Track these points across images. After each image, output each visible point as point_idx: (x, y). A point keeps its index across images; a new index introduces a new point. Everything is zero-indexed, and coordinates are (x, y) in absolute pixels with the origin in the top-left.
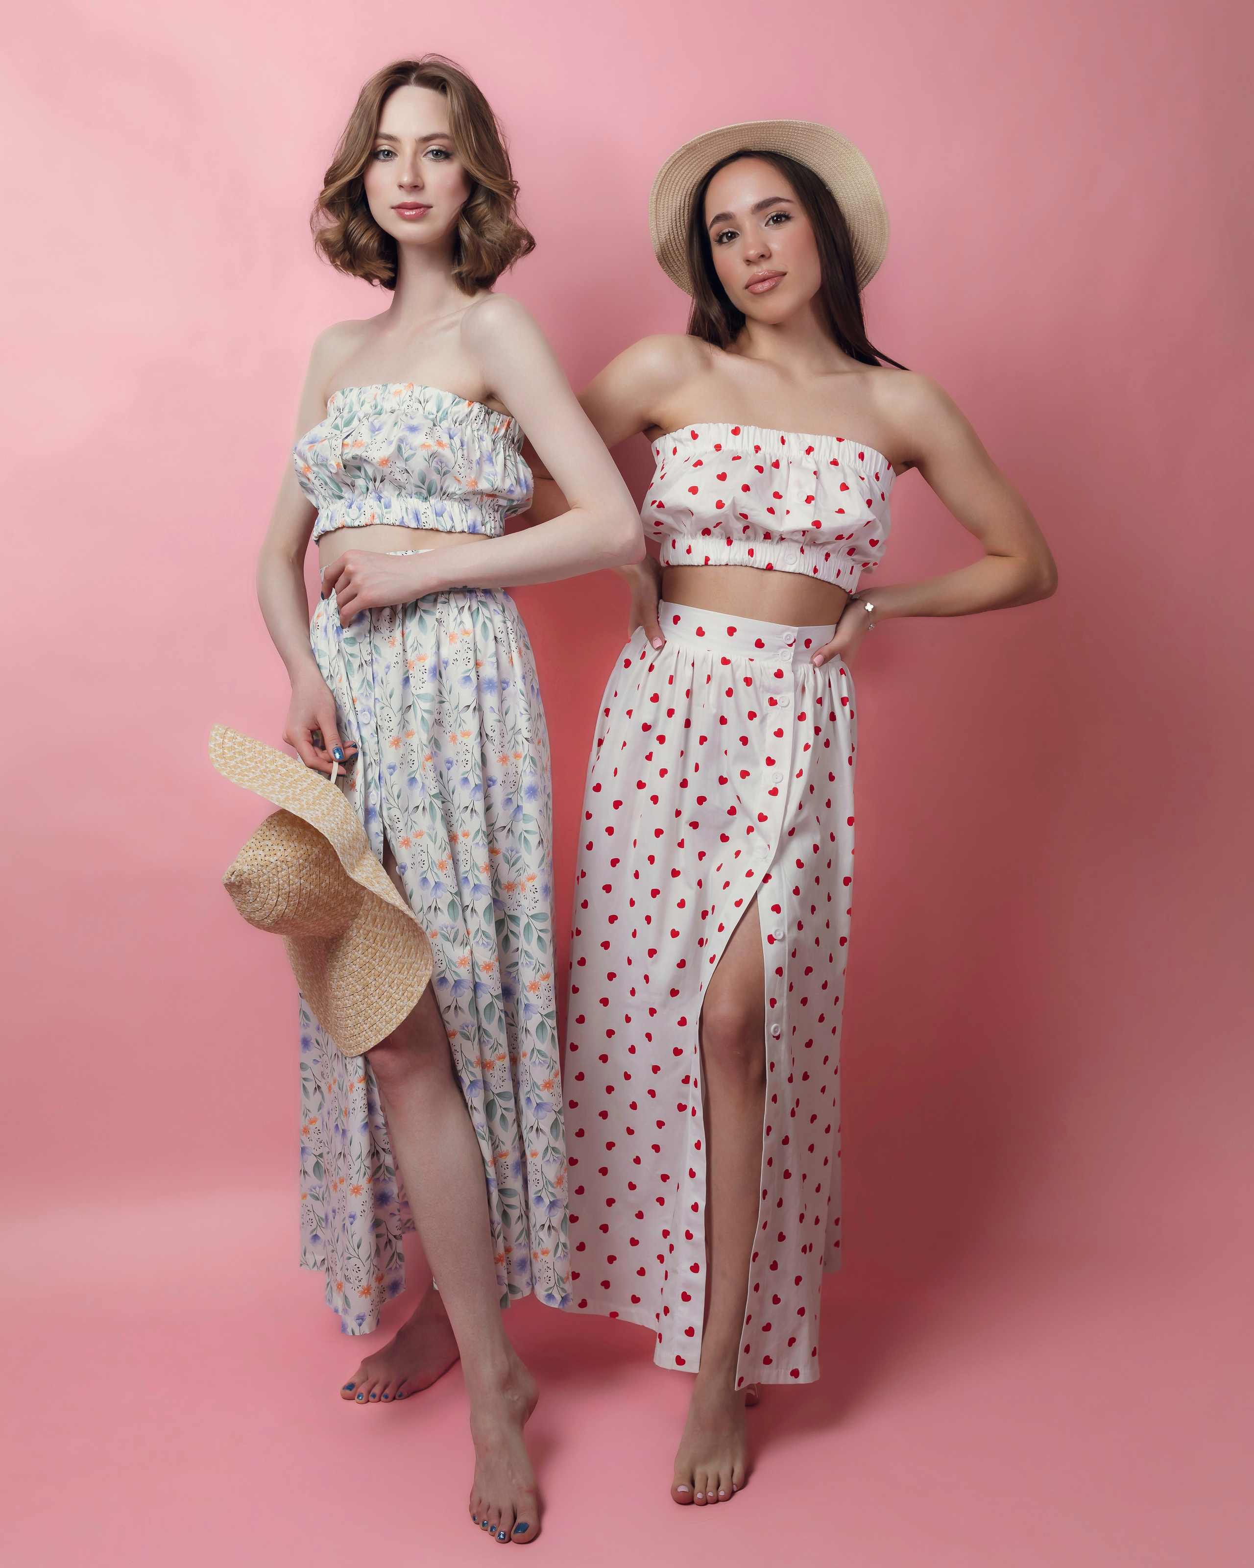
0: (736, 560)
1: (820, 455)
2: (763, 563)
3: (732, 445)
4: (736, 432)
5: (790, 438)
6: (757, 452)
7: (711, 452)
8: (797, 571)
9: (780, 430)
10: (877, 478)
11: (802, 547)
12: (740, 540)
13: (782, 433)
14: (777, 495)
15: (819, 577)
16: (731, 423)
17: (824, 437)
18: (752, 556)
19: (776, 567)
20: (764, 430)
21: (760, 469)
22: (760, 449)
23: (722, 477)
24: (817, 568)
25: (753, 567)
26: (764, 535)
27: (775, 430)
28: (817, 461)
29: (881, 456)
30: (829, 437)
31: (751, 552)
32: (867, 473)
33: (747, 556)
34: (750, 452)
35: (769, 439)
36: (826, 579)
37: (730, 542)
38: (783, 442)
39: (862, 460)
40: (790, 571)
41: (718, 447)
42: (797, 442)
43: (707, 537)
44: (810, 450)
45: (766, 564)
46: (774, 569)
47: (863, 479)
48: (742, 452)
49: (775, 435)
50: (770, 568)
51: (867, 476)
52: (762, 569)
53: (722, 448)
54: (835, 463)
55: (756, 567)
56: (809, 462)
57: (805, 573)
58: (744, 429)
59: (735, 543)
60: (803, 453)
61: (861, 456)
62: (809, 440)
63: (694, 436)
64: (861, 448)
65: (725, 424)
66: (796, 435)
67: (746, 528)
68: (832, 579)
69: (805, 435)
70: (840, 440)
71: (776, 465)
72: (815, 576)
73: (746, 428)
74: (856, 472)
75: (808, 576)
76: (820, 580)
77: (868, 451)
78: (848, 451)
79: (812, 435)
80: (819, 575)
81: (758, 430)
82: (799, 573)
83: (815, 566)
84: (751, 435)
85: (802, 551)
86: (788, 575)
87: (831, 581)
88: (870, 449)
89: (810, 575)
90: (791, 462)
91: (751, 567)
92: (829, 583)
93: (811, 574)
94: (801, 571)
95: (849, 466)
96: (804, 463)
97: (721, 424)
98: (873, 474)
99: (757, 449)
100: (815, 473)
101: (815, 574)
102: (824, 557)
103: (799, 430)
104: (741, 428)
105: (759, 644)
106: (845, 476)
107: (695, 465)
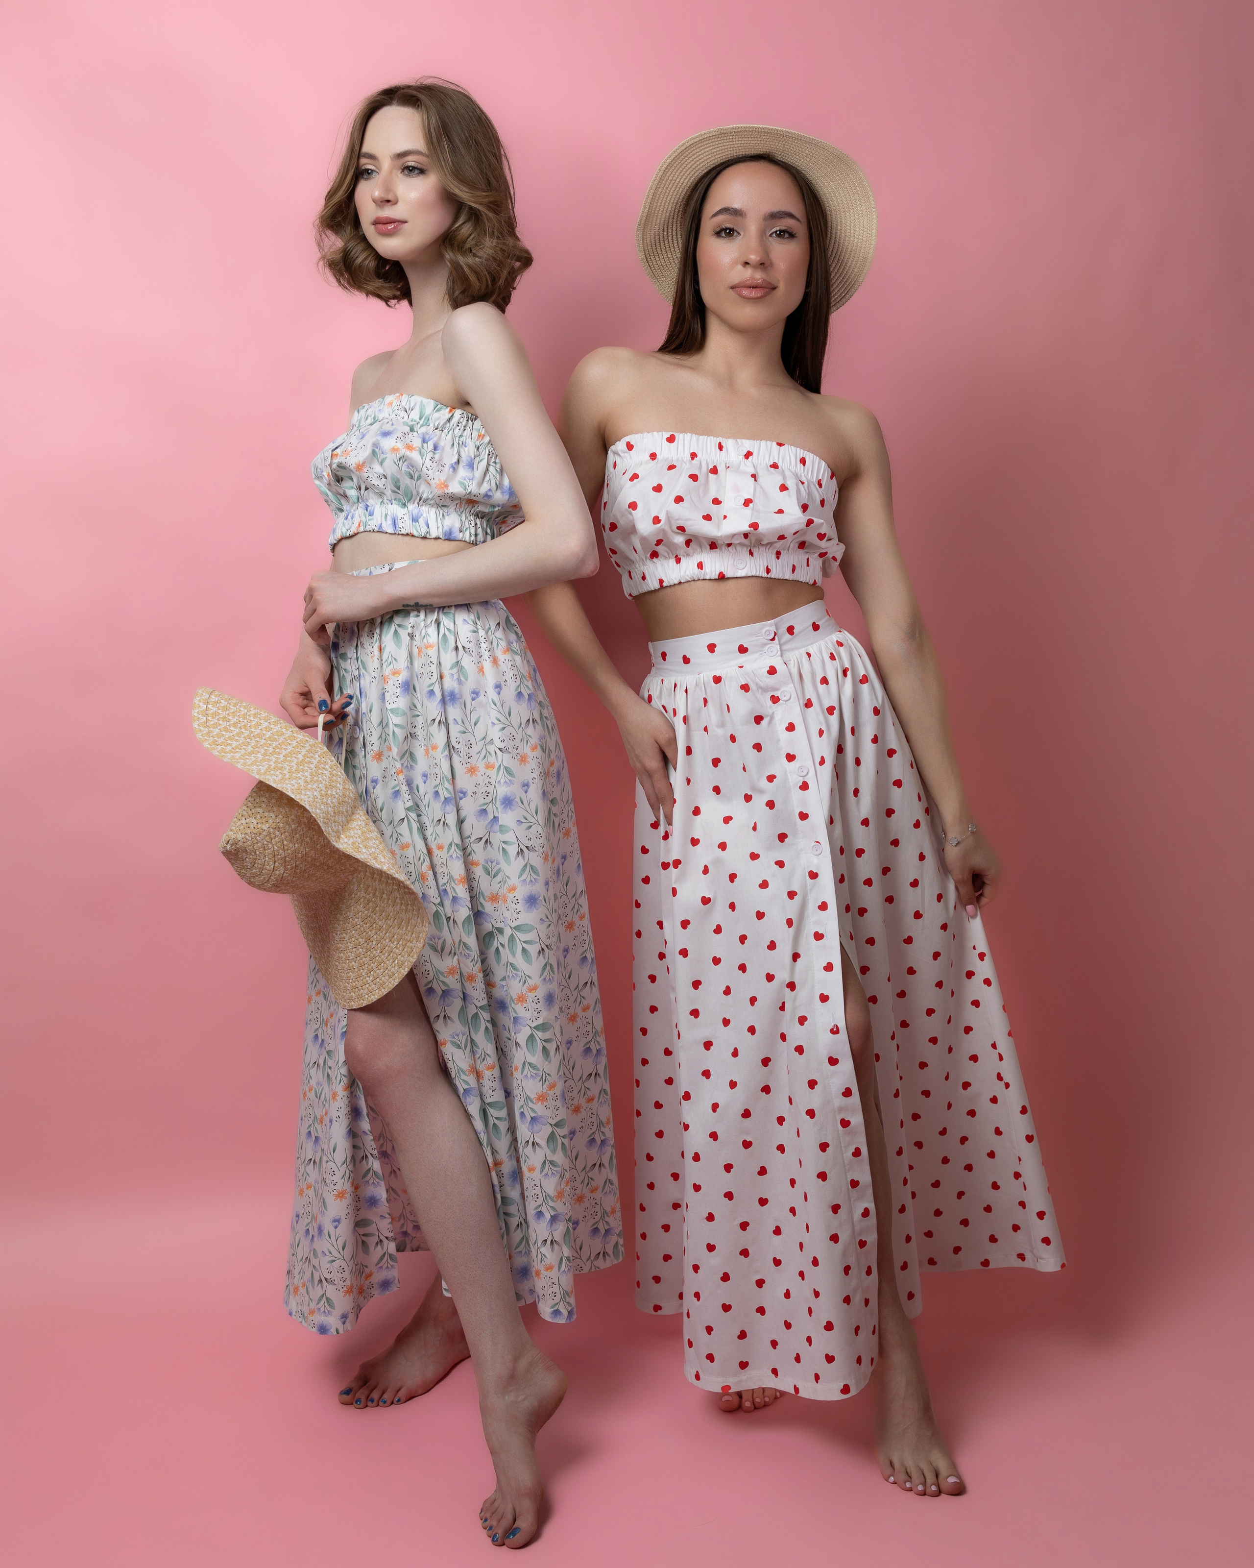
0: (688, 576)
1: (759, 459)
2: (714, 574)
3: (667, 452)
4: (671, 439)
5: (729, 444)
6: (693, 459)
7: (646, 463)
8: (750, 574)
9: (716, 435)
10: (819, 485)
11: (750, 550)
12: (688, 555)
13: (719, 440)
14: (716, 502)
15: (773, 576)
16: (667, 431)
17: (763, 443)
18: (702, 569)
19: (728, 574)
20: (701, 437)
21: (694, 478)
22: (696, 456)
23: (658, 489)
24: (769, 567)
25: (706, 579)
26: (710, 545)
27: (712, 437)
28: (755, 465)
29: (823, 464)
30: (768, 442)
31: (700, 566)
32: (809, 479)
33: (696, 571)
34: (685, 460)
35: (706, 446)
36: (781, 577)
37: (678, 560)
38: (721, 447)
39: (804, 465)
40: (743, 576)
41: (653, 456)
42: (734, 449)
43: (655, 560)
44: (748, 455)
45: (717, 573)
46: (726, 577)
47: (803, 483)
48: (678, 460)
49: (713, 441)
50: (722, 577)
51: (808, 481)
52: (715, 579)
53: (657, 457)
54: (775, 466)
55: (708, 578)
56: (748, 467)
57: (757, 574)
58: (679, 437)
59: (683, 560)
60: (742, 458)
61: (803, 461)
62: (748, 445)
63: (630, 447)
64: (801, 453)
65: (660, 433)
66: (734, 441)
67: (688, 543)
68: (788, 575)
69: (744, 441)
70: (780, 445)
71: (714, 471)
72: (769, 576)
73: (681, 435)
74: (796, 475)
75: (762, 577)
76: (775, 579)
77: (809, 457)
78: (789, 456)
79: (751, 441)
80: (772, 575)
81: (694, 437)
82: (753, 576)
83: (767, 567)
84: (687, 442)
85: (751, 553)
86: (744, 580)
87: (787, 577)
88: (812, 455)
89: (763, 576)
90: (728, 467)
91: (704, 579)
92: (786, 580)
93: (765, 575)
94: (753, 574)
95: (789, 470)
96: (742, 468)
97: (655, 433)
98: (815, 480)
99: (693, 456)
100: (754, 476)
101: (768, 574)
102: (774, 556)
103: (737, 435)
104: (676, 435)
105: (743, 650)
106: (784, 478)
107: (632, 479)
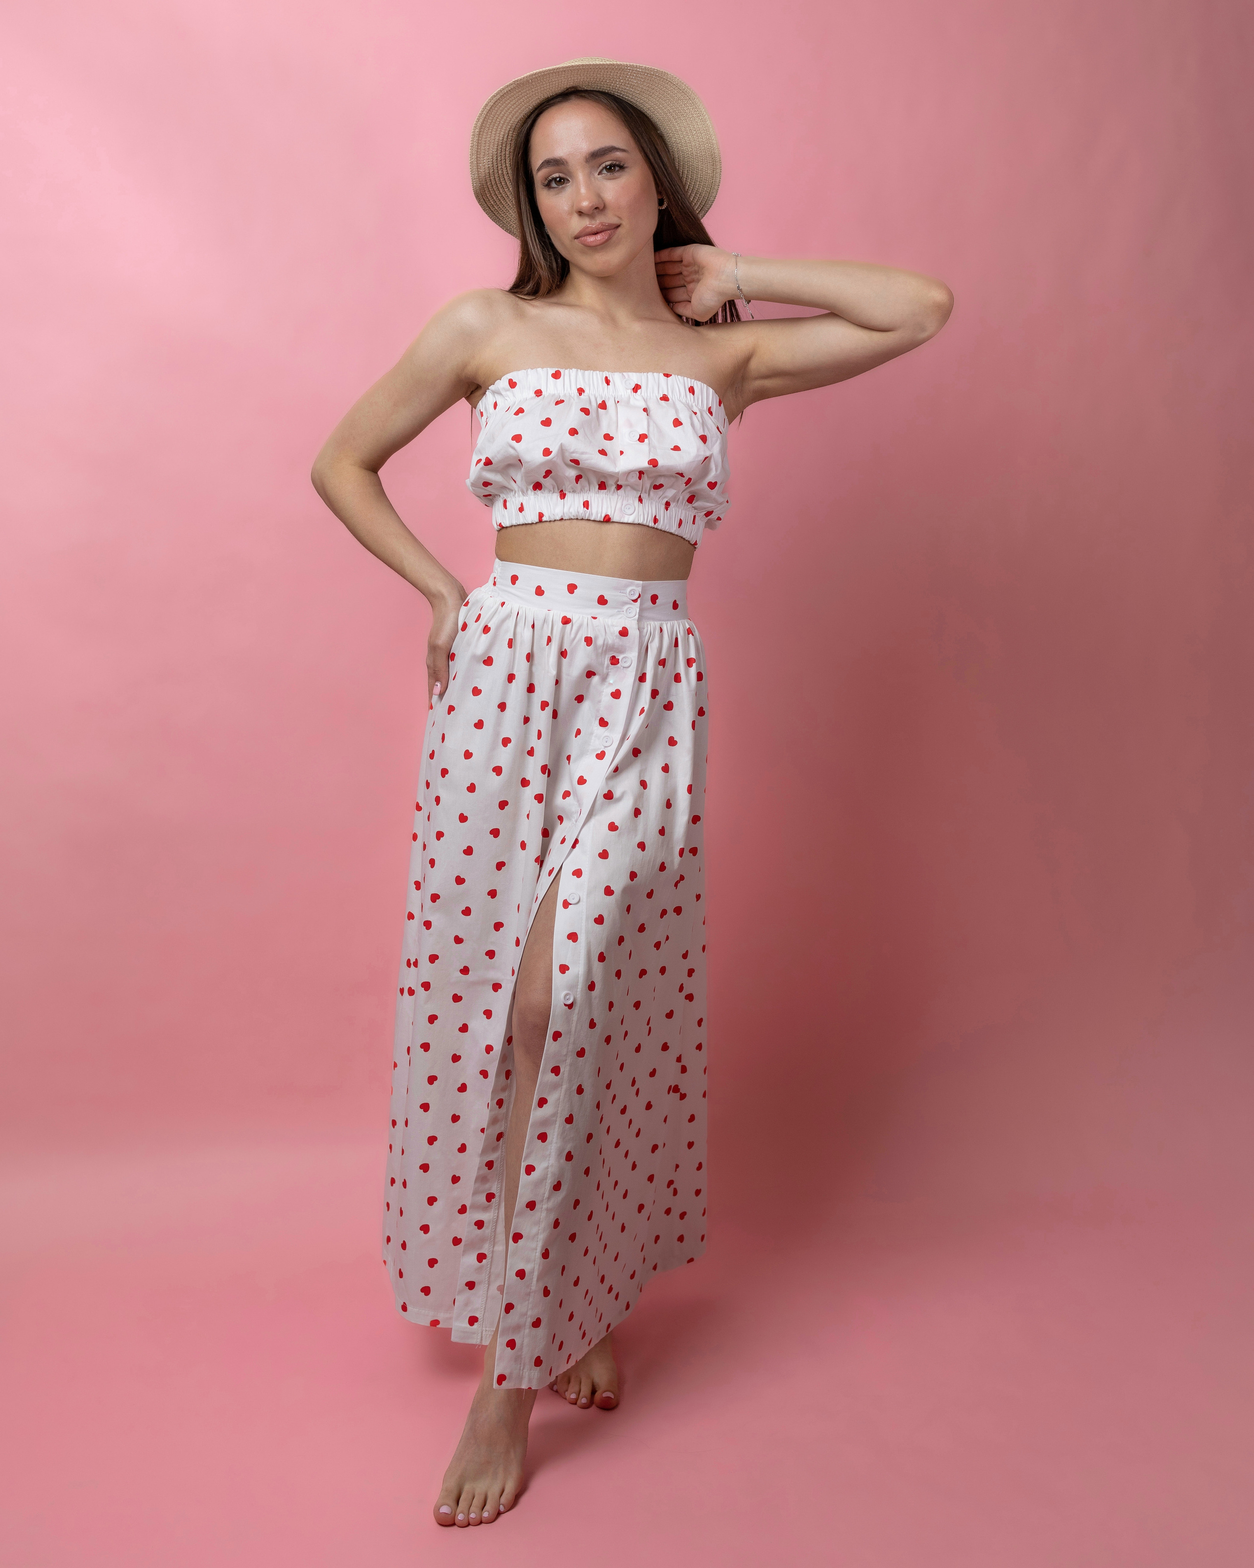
0: (571, 513)
1: (649, 392)
2: (599, 515)
3: (552, 388)
4: (556, 375)
5: (615, 377)
6: (580, 394)
7: (532, 398)
8: (636, 522)
9: (602, 370)
10: (711, 413)
11: (640, 496)
12: (574, 491)
13: (606, 374)
14: (608, 437)
15: (659, 527)
16: (551, 367)
17: (650, 374)
18: (588, 509)
19: (615, 518)
20: (587, 372)
21: (586, 411)
22: (584, 391)
23: (547, 423)
24: (657, 517)
25: (590, 520)
26: (599, 485)
27: (598, 372)
28: (645, 398)
29: (711, 390)
30: (655, 374)
31: (586, 505)
32: (700, 408)
33: (582, 509)
34: (573, 395)
35: (593, 381)
36: (667, 529)
37: (563, 496)
38: (608, 382)
39: (693, 394)
40: (629, 522)
41: (538, 393)
42: (622, 383)
43: (538, 492)
44: (637, 388)
45: (603, 516)
46: (612, 521)
47: (695, 413)
48: (565, 395)
49: (599, 376)
50: (607, 520)
51: (700, 410)
52: (600, 521)
53: (543, 393)
54: (665, 398)
55: (592, 519)
56: (638, 400)
57: (645, 523)
58: (565, 373)
59: (569, 496)
60: (630, 391)
61: (692, 390)
62: (635, 378)
63: (512, 384)
64: (689, 382)
65: (545, 369)
66: (621, 374)
67: (578, 478)
68: (674, 529)
69: (630, 374)
70: (667, 375)
71: (603, 406)
72: (656, 526)
73: (567, 371)
74: (689, 407)
75: (648, 526)
76: (661, 530)
77: (698, 385)
78: (677, 385)
79: (638, 373)
81: (580, 372)
82: (639, 524)
83: (655, 516)
84: (572, 378)
85: (640, 500)
86: (627, 527)
87: (673, 531)
88: (699, 383)
89: (650, 525)
90: (618, 402)
91: (587, 520)
92: (671, 533)
93: (652, 524)
94: (641, 522)
95: (680, 401)
96: (632, 402)
97: (539, 370)
98: (705, 408)
99: (581, 391)
100: (645, 410)
101: (655, 524)
102: (664, 506)
103: (623, 368)
104: (562, 371)
105: (602, 601)
106: (677, 411)
107: (517, 413)
